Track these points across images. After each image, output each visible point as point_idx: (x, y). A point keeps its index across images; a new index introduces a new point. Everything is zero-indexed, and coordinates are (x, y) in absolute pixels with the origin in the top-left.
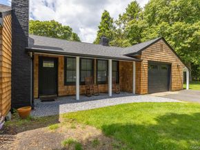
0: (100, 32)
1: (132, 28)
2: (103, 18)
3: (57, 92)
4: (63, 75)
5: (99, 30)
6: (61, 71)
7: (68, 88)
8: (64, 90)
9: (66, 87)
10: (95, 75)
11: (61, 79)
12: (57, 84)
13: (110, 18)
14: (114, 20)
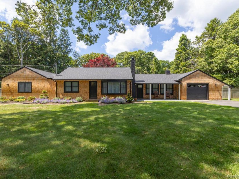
0: (177, 54)
1: (207, 48)
2: (180, 41)
3: (143, 97)
4: (145, 91)
5: (177, 52)
6: (144, 89)
7: (147, 96)
8: (145, 96)
9: (146, 95)
10: (159, 91)
11: (144, 92)
12: (143, 95)
13: (187, 40)
14: (192, 41)
